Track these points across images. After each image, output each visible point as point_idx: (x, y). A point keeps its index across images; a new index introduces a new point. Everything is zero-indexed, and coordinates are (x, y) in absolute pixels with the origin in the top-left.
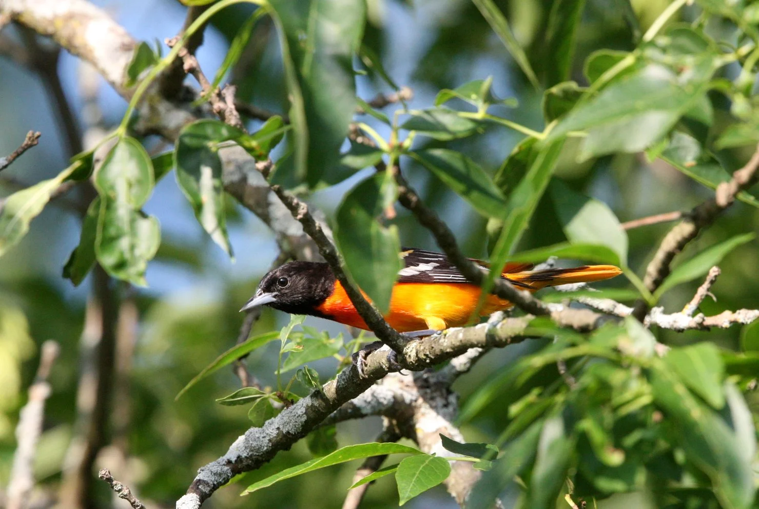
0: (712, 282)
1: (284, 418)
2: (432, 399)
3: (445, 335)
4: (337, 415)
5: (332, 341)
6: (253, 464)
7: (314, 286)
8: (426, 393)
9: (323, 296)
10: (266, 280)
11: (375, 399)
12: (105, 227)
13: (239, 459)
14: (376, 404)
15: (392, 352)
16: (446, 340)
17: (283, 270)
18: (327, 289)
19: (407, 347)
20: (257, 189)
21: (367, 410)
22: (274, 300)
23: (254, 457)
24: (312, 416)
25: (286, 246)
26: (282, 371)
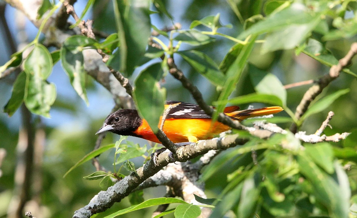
0: (330, 119)
1: (117, 186)
2: (191, 177)
3: (197, 144)
4: (144, 185)
5: (141, 148)
6: (102, 209)
7: (132, 121)
8: (188, 174)
9: (137, 126)
10: (108, 118)
11: (162, 177)
12: (29, 89)
13: (95, 207)
14: (163, 180)
15: (171, 153)
16: (197, 146)
17: (117, 113)
18: (139, 122)
19: (178, 150)
20: (104, 73)
21: (158, 183)
22: (113, 128)
23: (102, 206)
24: (131, 185)
25: (118, 102)
26: (116, 164)
